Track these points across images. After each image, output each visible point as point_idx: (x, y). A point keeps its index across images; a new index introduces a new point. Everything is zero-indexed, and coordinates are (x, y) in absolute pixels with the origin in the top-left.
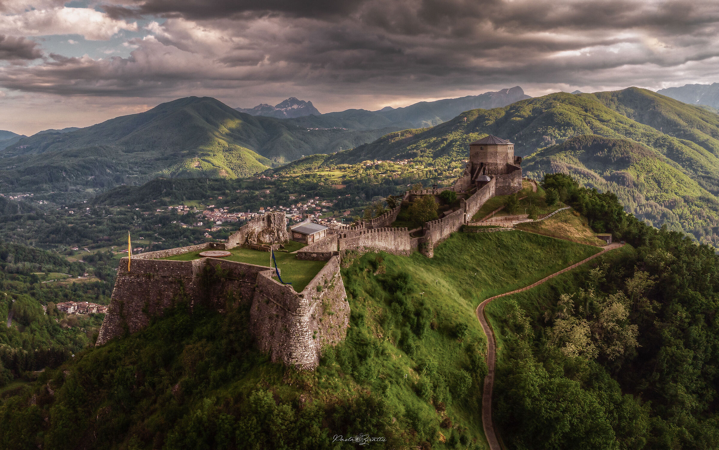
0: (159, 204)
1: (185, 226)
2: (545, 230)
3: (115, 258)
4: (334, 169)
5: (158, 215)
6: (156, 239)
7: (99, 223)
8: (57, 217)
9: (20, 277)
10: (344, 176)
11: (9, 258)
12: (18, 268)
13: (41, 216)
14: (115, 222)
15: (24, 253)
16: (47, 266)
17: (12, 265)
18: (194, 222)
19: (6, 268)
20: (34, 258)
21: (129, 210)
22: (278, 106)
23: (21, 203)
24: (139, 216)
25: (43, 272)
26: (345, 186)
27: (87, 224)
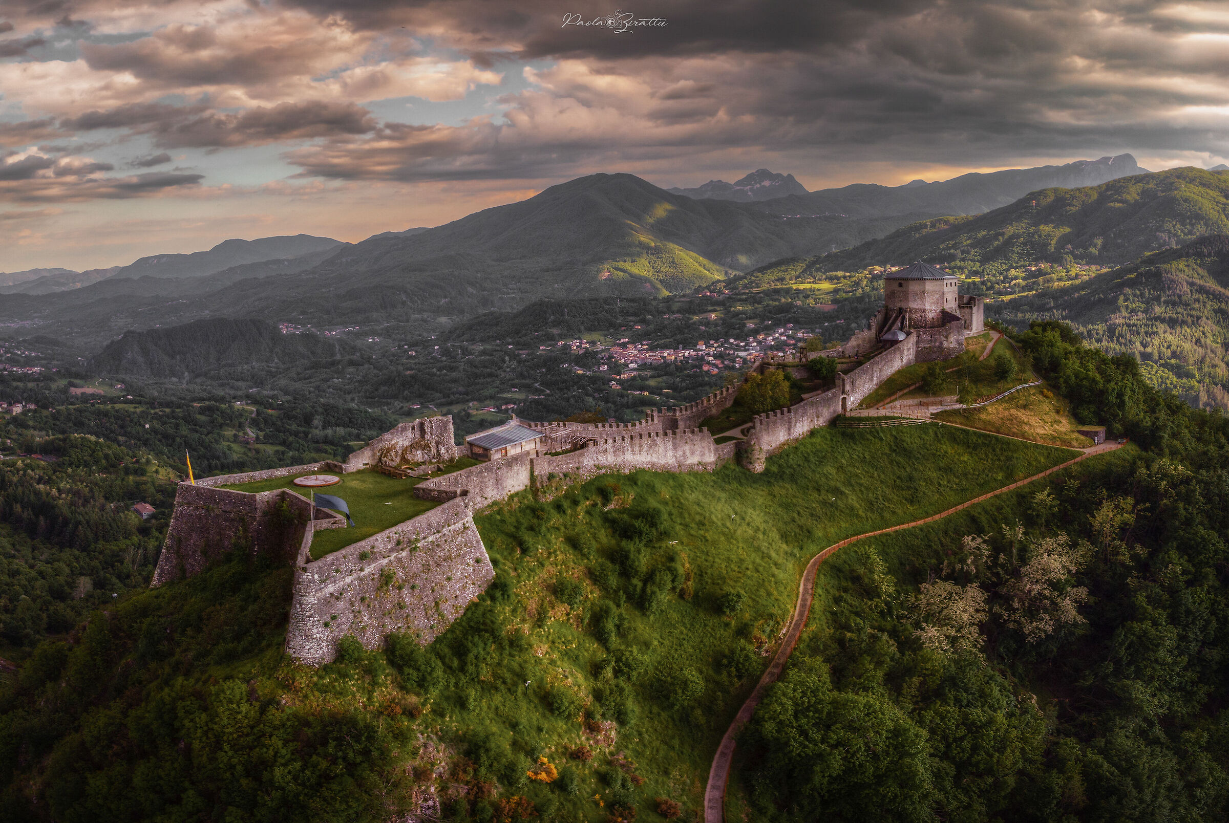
0: (543, 338)
1: (580, 372)
2: (984, 422)
3: (473, 419)
4: (820, 280)
5: (541, 355)
6: (537, 391)
7: (452, 369)
8: (391, 361)
9: (329, 448)
10: (836, 291)
11: (315, 422)
12: (326, 436)
13: (369, 360)
14: (476, 367)
15: (336, 415)
16: (369, 433)
17: (317, 432)
18: (594, 365)
19: (310, 436)
20: (350, 422)
21: (498, 348)
22: (739, 183)
23: (339, 340)
24: (513, 356)
25: (362, 440)
26: (836, 307)
27: (434, 370)
